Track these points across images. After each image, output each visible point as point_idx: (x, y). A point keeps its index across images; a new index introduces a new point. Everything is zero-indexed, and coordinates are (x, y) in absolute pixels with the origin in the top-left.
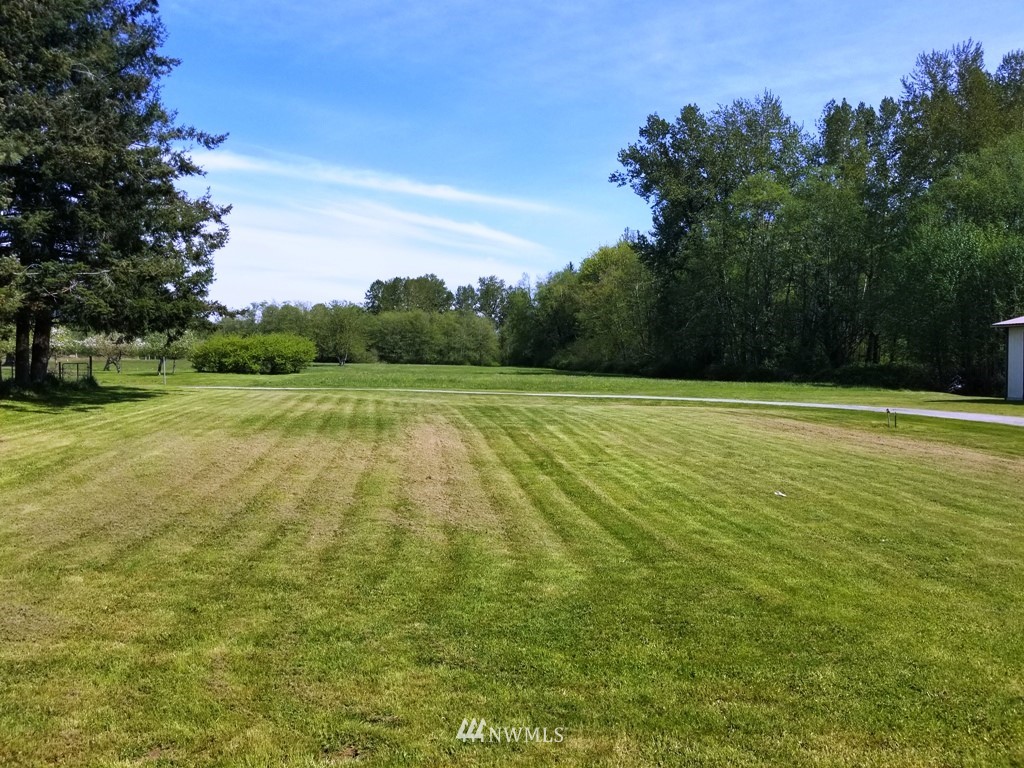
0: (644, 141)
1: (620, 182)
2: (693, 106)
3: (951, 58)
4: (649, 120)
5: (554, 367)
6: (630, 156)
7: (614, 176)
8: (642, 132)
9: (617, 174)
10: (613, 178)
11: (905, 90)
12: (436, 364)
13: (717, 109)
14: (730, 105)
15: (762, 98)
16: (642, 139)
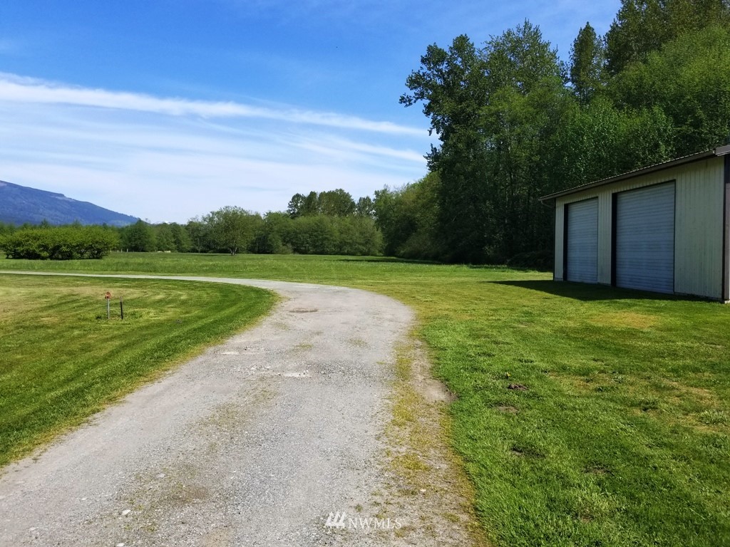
0: (425, 69)
1: (407, 103)
2: (464, 35)
4: (428, 50)
6: (414, 82)
7: (403, 98)
8: (423, 60)
12: (335, 254)
15: (522, 27)
16: (424, 66)
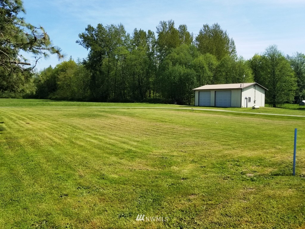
0: (87, 32)
1: (79, 43)
2: (101, 24)
3: (167, 23)
4: (88, 26)
5: (50, 99)
6: (82, 36)
7: (77, 41)
8: (86, 30)
9: (78, 41)
10: (77, 42)
11: (157, 30)
13: (106, 26)
14: (110, 26)
15: (119, 25)
16: (86, 31)
